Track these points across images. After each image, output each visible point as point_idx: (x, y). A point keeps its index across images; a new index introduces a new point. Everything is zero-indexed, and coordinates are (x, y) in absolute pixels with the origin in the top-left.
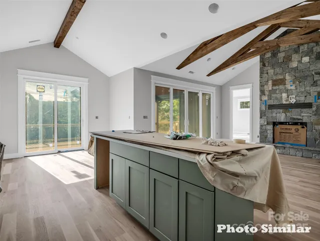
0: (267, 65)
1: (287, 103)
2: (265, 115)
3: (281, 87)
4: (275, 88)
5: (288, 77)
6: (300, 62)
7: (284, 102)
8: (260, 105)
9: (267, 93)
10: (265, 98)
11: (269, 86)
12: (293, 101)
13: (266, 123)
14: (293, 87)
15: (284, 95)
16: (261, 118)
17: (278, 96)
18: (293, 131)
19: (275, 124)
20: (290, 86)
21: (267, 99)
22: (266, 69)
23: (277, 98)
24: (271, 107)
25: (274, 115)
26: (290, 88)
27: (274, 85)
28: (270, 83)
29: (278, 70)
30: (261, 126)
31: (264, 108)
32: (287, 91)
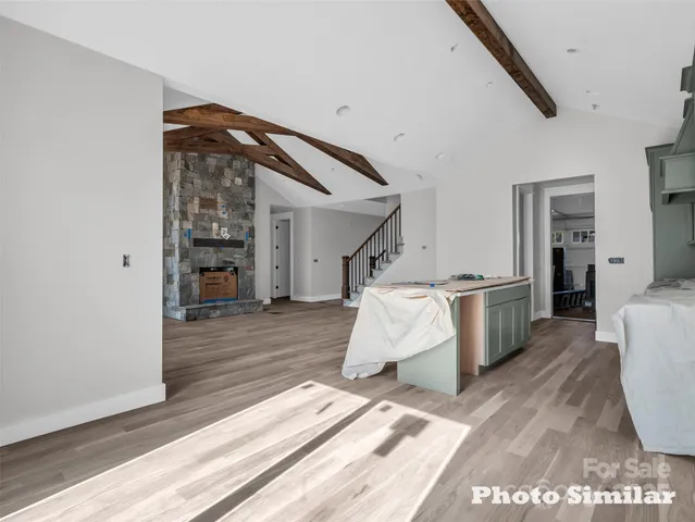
0: (191, 167)
1: (219, 238)
2: (187, 257)
3: (211, 212)
4: (204, 211)
5: (219, 200)
6: (233, 181)
7: (215, 237)
8: (180, 237)
9: (191, 218)
10: (188, 226)
11: (194, 207)
12: (226, 236)
13: (190, 271)
14: (225, 216)
15: (215, 225)
16: (181, 261)
17: (207, 225)
18: (222, 281)
19: (203, 270)
20: (222, 214)
21: (191, 227)
22: (190, 174)
23: (205, 229)
24: (198, 243)
25: (202, 256)
26: (221, 216)
27: (202, 206)
28: (197, 201)
29: (208, 183)
30: (182, 276)
31: (187, 244)
32: (219, 220)
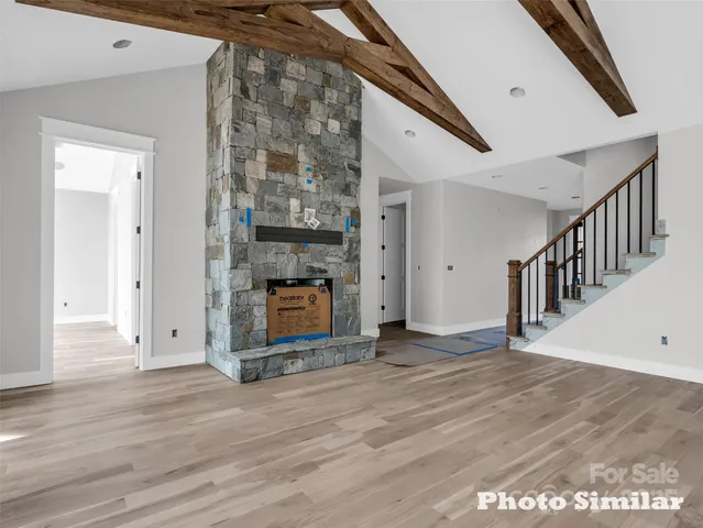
0: (252, 93)
1: (300, 226)
2: (245, 259)
3: (288, 178)
4: (274, 176)
5: (302, 157)
6: (325, 125)
7: (295, 225)
8: (233, 224)
9: (252, 187)
10: (247, 202)
11: (257, 169)
12: (313, 222)
13: (249, 286)
14: (312, 187)
15: (294, 203)
16: (234, 267)
17: (280, 202)
18: (305, 302)
19: (274, 285)
20: (309, 186)
21: (252, 206)
22: (251, 106)
23: (276, 209)
24: (264, 234)
25: (271, 258)
26: (306, 186)
27: (271, 167)
28: (262, 157)
29: (283, 126)
30: (236, 295)
31: (244, 234)
32: (301, 194)
